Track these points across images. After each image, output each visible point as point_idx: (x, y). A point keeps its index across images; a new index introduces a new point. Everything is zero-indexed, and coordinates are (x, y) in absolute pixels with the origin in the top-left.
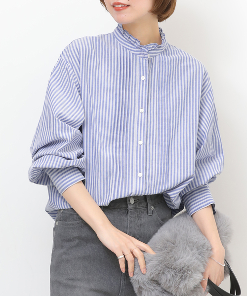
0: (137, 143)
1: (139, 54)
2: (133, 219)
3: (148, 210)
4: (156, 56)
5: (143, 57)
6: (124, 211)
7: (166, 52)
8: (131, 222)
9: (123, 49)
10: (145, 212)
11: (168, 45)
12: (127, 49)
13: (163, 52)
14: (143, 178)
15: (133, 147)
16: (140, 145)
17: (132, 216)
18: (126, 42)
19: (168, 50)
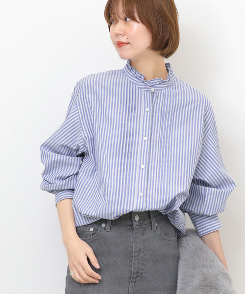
0: (140, 167)
1: (144, 88)
2: (138, 235)
3: (152, 225)
4: (161, 90)
5: (147, 91)
6: (130, 227)
7: (173, 85)
8: (136, 237)
9: (130, 83)
10: (150, 228)
11: (175, 79)
12: (133, 83)
13: (170, 86)
14: (143, 197)
15: (136, 170)
16: (143, 169)
17: (137, 231)
18: (133, 77)
19: (175, 84)
